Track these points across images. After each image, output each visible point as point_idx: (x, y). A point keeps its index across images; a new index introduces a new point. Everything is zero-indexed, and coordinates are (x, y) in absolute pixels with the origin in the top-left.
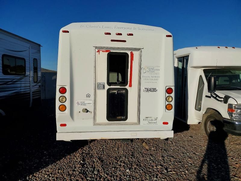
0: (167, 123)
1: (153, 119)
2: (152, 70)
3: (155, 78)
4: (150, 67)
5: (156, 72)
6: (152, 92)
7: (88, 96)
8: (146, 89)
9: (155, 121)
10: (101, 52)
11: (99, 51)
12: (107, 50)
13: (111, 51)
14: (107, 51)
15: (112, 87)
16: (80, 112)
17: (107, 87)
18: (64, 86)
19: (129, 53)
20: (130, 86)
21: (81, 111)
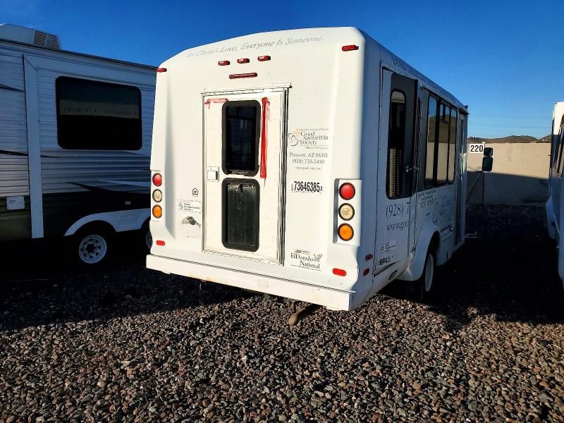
0: (341, 272)
1: (312, 257)
2: (310, 138)
3: (318, 159)
4: (306, 132)
6: (310, 193)
7: (195, 193)
8: (297, 185)
9: (316, 263)
11: (208, 102)
15: (230, 176)
17: (223, 176)
18: (159, 172)
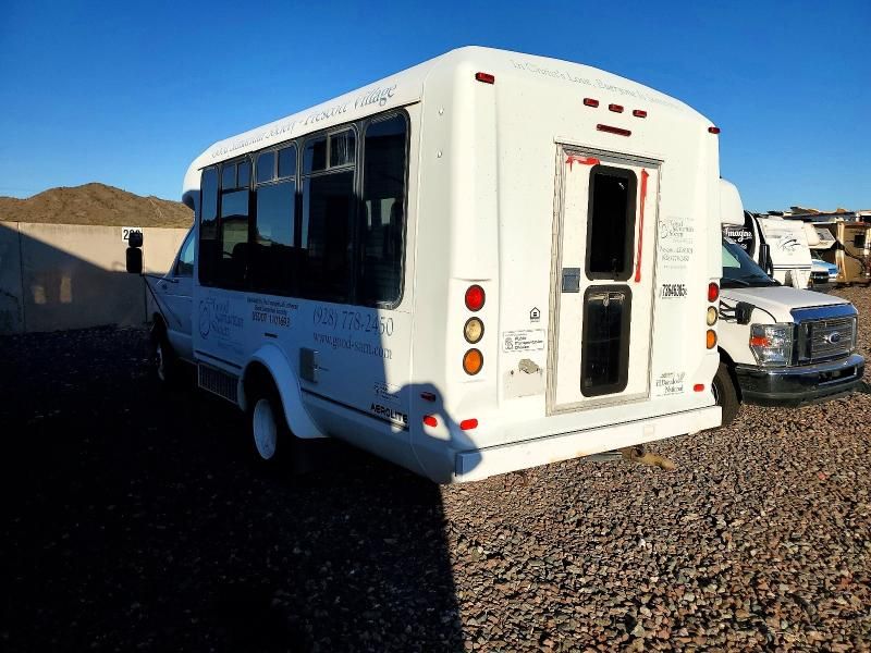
0: (701, 388)
1: (676, 378)
2: (678, 228)
3: (684, 255)
4: (676, 221)
5: (686, 234)
6: (676, 298)
7: (535, 316)
9: (679, 385)
10: (576, 164)
11: (570, 161)
12: (591, 155)
13: (602, 163)
14: (588, 162)
15: (596, 282)
16: (512, 373)
17: (585, 283)
18: (478, 283)
19: (638, 171)
20: (638, 279)
21: (516, 368)
